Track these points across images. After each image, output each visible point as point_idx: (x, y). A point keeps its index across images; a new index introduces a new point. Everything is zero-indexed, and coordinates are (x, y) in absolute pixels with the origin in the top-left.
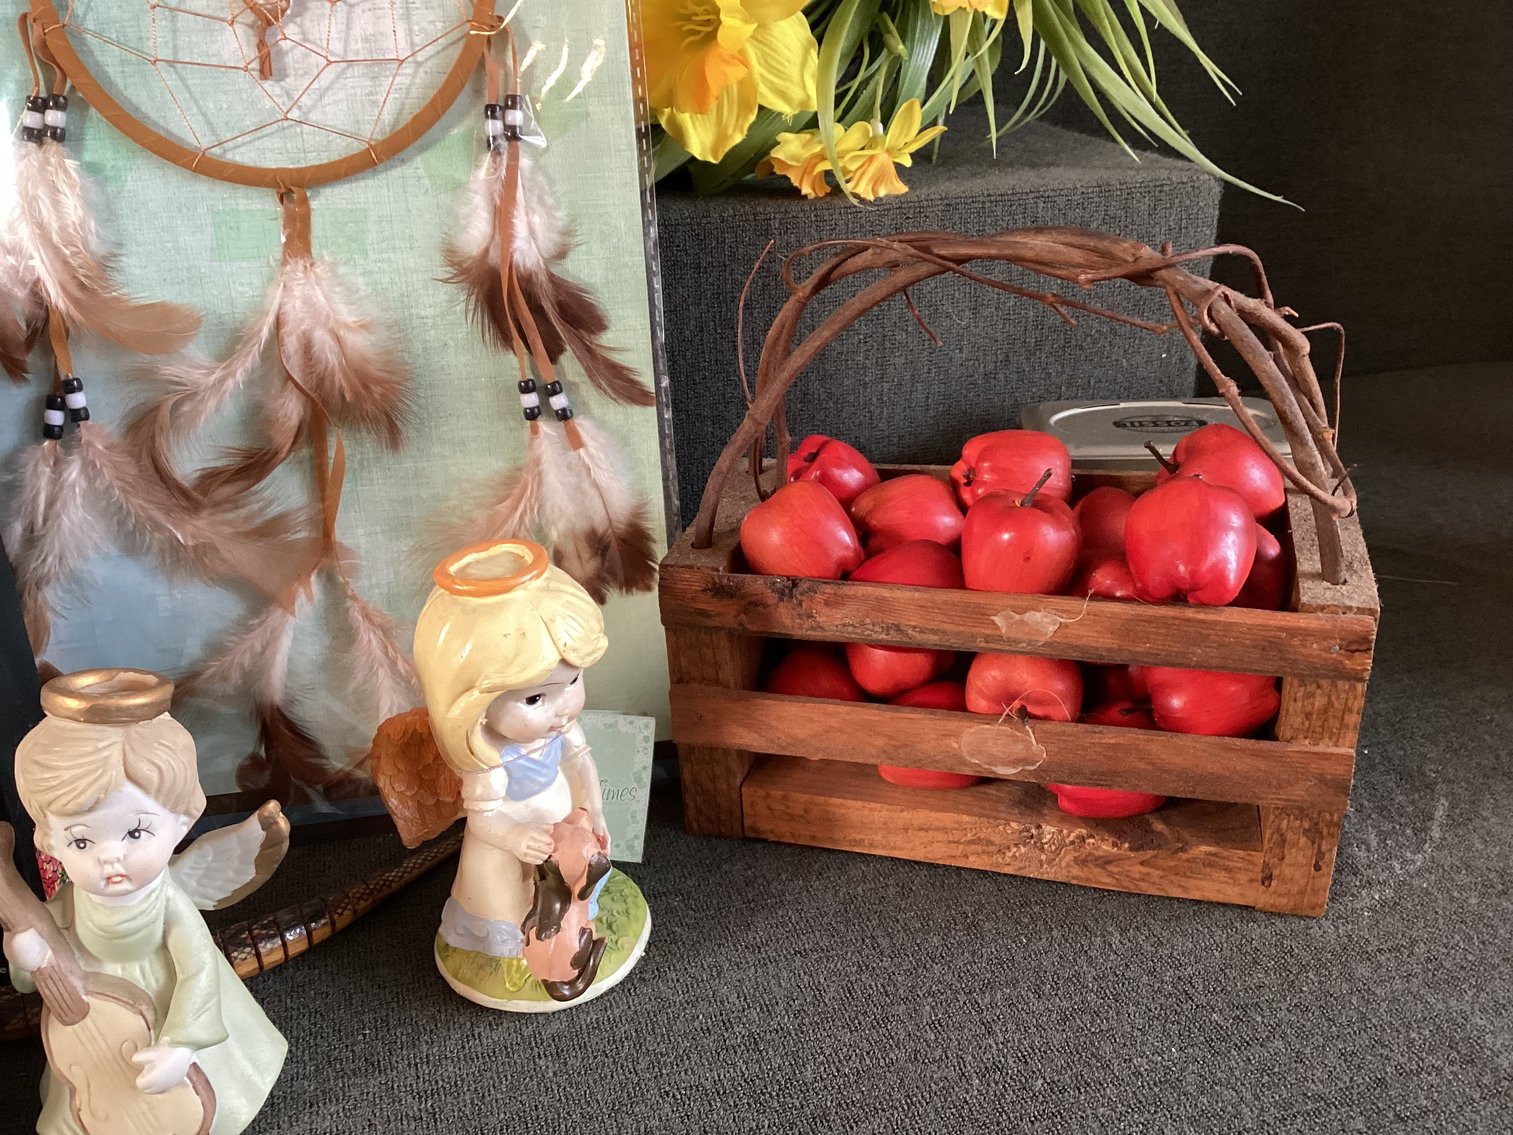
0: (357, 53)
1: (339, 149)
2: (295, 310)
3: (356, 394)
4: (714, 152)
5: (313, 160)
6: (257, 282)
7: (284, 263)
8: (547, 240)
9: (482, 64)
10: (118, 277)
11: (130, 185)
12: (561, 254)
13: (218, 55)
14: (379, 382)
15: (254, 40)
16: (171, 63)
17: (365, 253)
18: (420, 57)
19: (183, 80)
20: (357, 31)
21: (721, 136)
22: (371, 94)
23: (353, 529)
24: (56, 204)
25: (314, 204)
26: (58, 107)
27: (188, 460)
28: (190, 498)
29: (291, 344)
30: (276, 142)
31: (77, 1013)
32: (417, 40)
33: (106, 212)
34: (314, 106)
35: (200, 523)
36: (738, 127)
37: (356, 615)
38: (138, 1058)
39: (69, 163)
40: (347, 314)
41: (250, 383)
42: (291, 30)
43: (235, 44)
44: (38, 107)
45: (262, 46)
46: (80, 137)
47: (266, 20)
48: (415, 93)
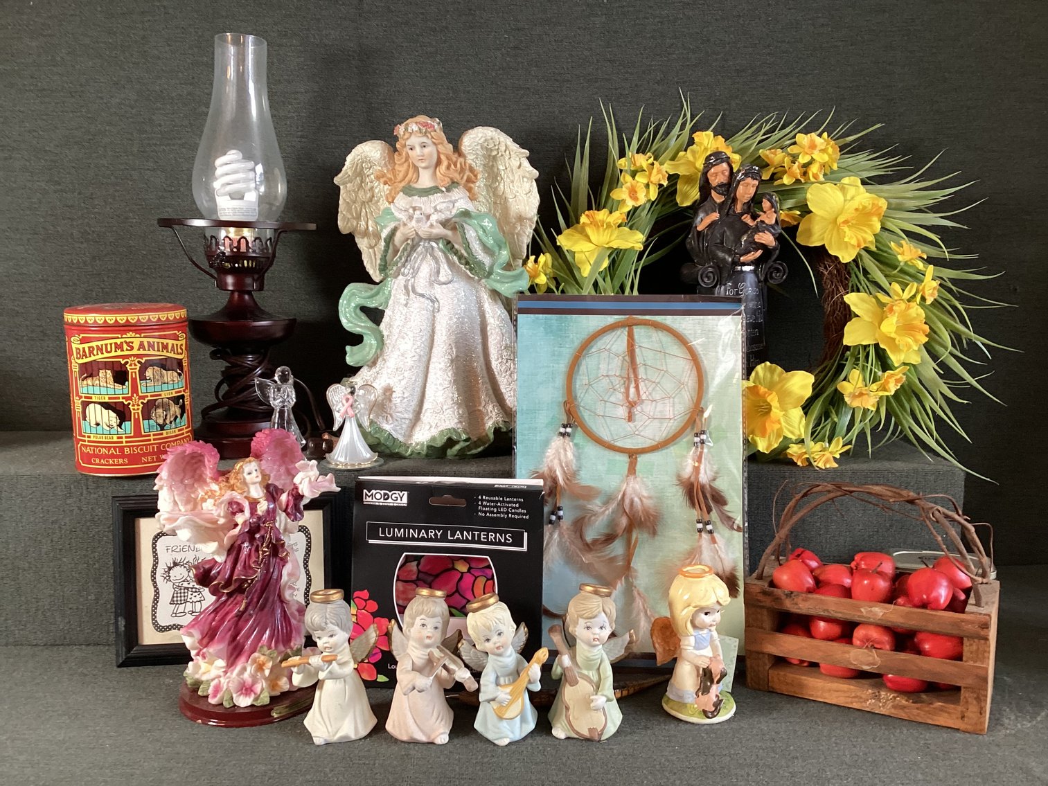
0: (657, 416)
1: (647, 444)
2: (629, 491)
3: (645, 519)
4: (767, 450)
5: (640, 446)
6: (618, 481)
7: (628, 476)
8: (710, 474)
9: (695, 421)
10: (578, 477)
11: (586, 450)
12: (714, 480)
13: (617, 414)
14: (652, 515)
15: (628, 411)
16: (603, 416)
17: (652, 475)
18: (676, 418)
19: (605, 421)
20: (658, 409)
21: (770, 445)
22: (660, 428)
23: (638, 564)
24: (566, 454)
25: (638, 459)
26: (570, 427)
27: (590, 536)
28: (589, 547)
29: (627, 502)
30: (629, 441)
31: (574, 683)
32: (676, 413)
33: (578, 457)
34: (643, 430)
35: (590, 556)
36: (776, 442)
37: (635, 593)
38: (592, 697)
39: (571, 444)
40: (645, 494)
41: (613, 512)
42: (639, 408)
43: (622, 412)
44: (565, 426)
45: (630, 412)
46: (574, 436)
47: (632, 405)
48: (673, 428)
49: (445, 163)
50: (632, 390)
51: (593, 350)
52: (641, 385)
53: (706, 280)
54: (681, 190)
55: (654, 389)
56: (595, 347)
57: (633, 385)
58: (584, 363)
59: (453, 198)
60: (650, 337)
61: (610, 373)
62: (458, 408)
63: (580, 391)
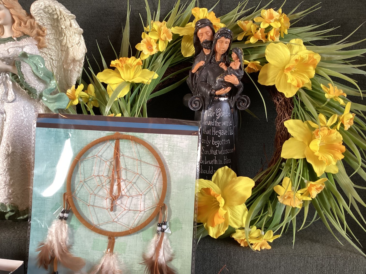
0: (132, 207)
1: (124, 229)
2: (106, 264)
4: (216, 235)
5: (118, 230)
6: (100, 256)
7: (107, 252)
8: (167, 256)
9: (158, 214)
10: (71, 251)
11: (78, 231)
12: (171, 260)
13: (102, 205)
15: (111, 202)
16: (93, 206)
17: (125, 253)
18: (145, 210)
19: (94, 209)
20: (133, 203)
21: (218, 232)
22: (133, 217)
24: (62, 234)
25: (116, 240)
26: (67, 213)
30: (110, 225)
32: (146, 206)
34: (121, 218)
36: (223, 230)
39: (67, 225)
43: (107, 203)
44: (63, 212)
45: (112, 204)
46: (70, 219)
47: (114, 199)
48: (143, 218)
49: (16, 22)
50: (115, 187)
51: (89, 156)
52: (122, 184)
53: (194, 105)
54: (184, 46)
55: (131, 188)
56: (90, 154)
57: (116, 184)
58: (82, 164)
59: (21, 45)
60: (131, 148)
61: (101, 174)
62: (9, 189)
63: (78, 185)
